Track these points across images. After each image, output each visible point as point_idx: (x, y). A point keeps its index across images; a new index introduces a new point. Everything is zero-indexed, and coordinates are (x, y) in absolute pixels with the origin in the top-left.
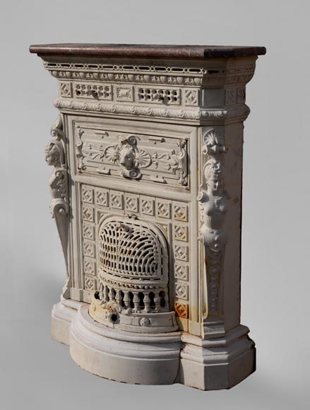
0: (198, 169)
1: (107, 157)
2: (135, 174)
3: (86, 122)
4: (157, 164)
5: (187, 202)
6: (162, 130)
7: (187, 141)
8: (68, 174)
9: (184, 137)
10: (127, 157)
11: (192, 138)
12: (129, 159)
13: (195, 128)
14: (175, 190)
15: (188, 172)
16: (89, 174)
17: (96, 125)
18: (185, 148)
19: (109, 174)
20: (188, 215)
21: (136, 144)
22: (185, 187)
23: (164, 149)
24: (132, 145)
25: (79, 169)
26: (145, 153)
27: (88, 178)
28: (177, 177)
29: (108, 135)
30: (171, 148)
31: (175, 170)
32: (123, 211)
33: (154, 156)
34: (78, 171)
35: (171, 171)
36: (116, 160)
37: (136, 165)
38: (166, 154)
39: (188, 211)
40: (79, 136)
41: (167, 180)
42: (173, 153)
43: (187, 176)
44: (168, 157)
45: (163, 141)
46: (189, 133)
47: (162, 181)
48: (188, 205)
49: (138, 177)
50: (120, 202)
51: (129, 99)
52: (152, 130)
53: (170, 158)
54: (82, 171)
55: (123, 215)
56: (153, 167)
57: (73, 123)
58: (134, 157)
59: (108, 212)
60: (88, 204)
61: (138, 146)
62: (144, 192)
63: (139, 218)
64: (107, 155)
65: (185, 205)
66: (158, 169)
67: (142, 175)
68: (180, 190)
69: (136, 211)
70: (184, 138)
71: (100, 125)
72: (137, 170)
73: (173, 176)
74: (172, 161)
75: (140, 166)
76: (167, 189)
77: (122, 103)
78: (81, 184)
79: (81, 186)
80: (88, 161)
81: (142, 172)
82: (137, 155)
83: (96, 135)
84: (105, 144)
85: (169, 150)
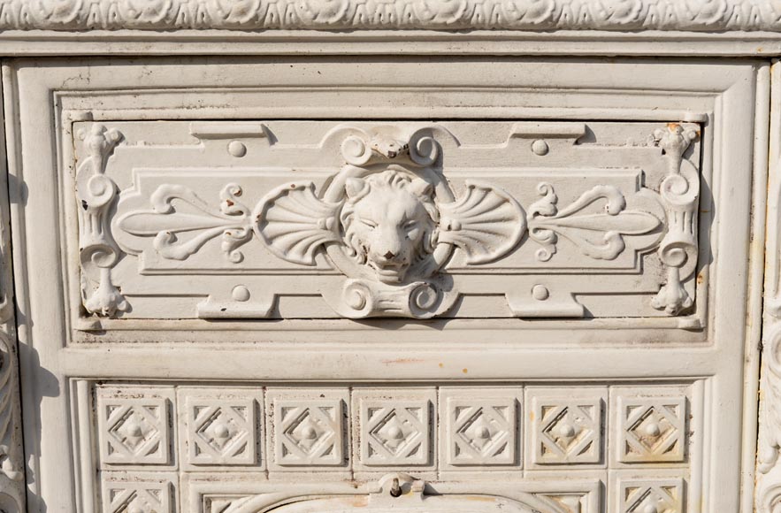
0: (750, 238)
1: (269, 241)
2: (433, 296)
3: (135, 90)
4: (554, 241)
5: (686, 381)
6: (577, 89)
7: (702, 124)
8: (17, 346)
9: (690, 111)
10: (404, 226)
11: (725, 112)
12: (412, 234)
13: (746, 69)
14: (630, 342)
15: (704, 256)
16: (152, 331)
17: (192, 98)
18: (695, 157)
19: (273, 316)
20: (688, 434)
21: (438, 163)
22: (684, 322)
23: (592, 172)
24: (418, 170)
25: (85, 313)
26: (491, 199)
27: (148, 349)
28: (647, 283)
29: (272, 140)
30: (627, 161)
31: (642, 254)
32: (344, 473)
33: (543, 205)
34: (79, 324)
35: (627, 260)
36: (322, 248)
37: (439, 254)
38: (609, 188)
39: (688, 417)
40: (92, 159)
41: (593, 304)
42: (641, 182)
43: (696, 273)
44: (613, 204)
45: (587, 137)
46: (715, 92)
47: (575, 308)
48: (694, 390)
49: (440, 311)
50: (331, 434)
52: (516, 98)
53: (623, 208)
54: (106, 323)
55: (349, 488)
56: (533, 253)
57: (54, 100)
58: (430, 222)
59: (256, 486)
60: (133, 472)
61: (448, 172)
62: (473, 373)
63: (436, 487)
64: (271, 228)
65: (673, 393)
66: (557, 262)
67: (461, 296)
68: (658, 337)
69: (421, 456)
70: (689, 116)
71: (218, 98)
72: (440, 278)
73: (626, 283)
74: (639, 217)
75: (460, 259)
76: (589, 341)
78: (95, 383)
79: (92, 393)
80: (149, 272)
81: (462, 284)
82: (449, 212)
83: (203, 145)
84: (262, 183)
85: (614, 174)
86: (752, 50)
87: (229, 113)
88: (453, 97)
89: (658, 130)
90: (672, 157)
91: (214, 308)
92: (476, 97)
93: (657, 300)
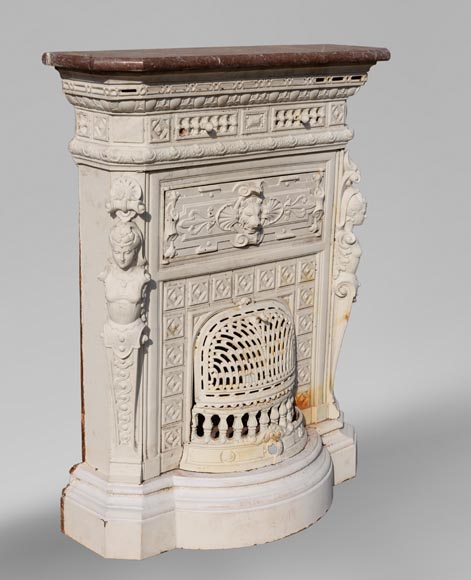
1: (220, 224)
2: (260, 236)
3: (182, 178)
4: (290, 214)
5: (315, 253)
6: (295, 164)
7: (324, 172)
11: (329, 167)
13: (335, 153)
14: (300, 243)
16: (183, 261)
17: (198, 179)
18: (322, 182)
19: (217, 250)
22: (316, 235)
23: (300, 190)
25: (164, 258)
26: (276, 202)
27: (181, 267)
28: (310, 223)
29: (221, 190)
30: (307, 185)
32: (230, 300)
33: (289, 203)
34: (163, 262)
35: (306, 217)
36: (234, 224)
37: (262, 222)
38: (303, 195)
39: (316, 265)
41: (297, 232)
43: (321, 219)
44: (305, 200)
45: (298, 179)
46: (328, 161)
49: (260, 241)
50: (228, 287)
51: (259, 128)
53: (307, 200)
54: (170, 260)
56: (285, 218)
59: (205, 310)
60: (174, 312)
61: (265, 195)
62: (267, 260)
63: (255, 299)
64: (221, 220)
65: (313, 258)
66: (290, 220)
67: (265, 235)
68: (310, 240)
70: (322, 169)
71: (205, 178)
72: (262, 230)
73: (305, 224)
74: (310, 203)
75: (267, 223)
76: (294, 244)
77: (249, 136)
78: (164, 282)
79: (163, 286)
80: (187, 240)
81: (266, 231)
82: (265, 209)
83: (202, 195)
84: (219, 206)
85: (305, 190)
86: (338, 147)
87: (208, 182)
88: (264, 170)
89: (314, 175)
90: (318, 182)
91: (203, 250)
92: (270, 170)
93: (311, 229)
